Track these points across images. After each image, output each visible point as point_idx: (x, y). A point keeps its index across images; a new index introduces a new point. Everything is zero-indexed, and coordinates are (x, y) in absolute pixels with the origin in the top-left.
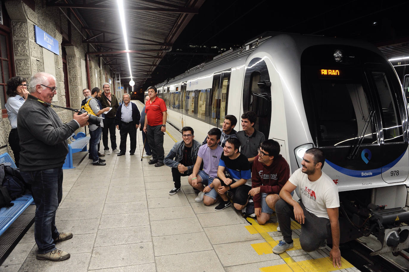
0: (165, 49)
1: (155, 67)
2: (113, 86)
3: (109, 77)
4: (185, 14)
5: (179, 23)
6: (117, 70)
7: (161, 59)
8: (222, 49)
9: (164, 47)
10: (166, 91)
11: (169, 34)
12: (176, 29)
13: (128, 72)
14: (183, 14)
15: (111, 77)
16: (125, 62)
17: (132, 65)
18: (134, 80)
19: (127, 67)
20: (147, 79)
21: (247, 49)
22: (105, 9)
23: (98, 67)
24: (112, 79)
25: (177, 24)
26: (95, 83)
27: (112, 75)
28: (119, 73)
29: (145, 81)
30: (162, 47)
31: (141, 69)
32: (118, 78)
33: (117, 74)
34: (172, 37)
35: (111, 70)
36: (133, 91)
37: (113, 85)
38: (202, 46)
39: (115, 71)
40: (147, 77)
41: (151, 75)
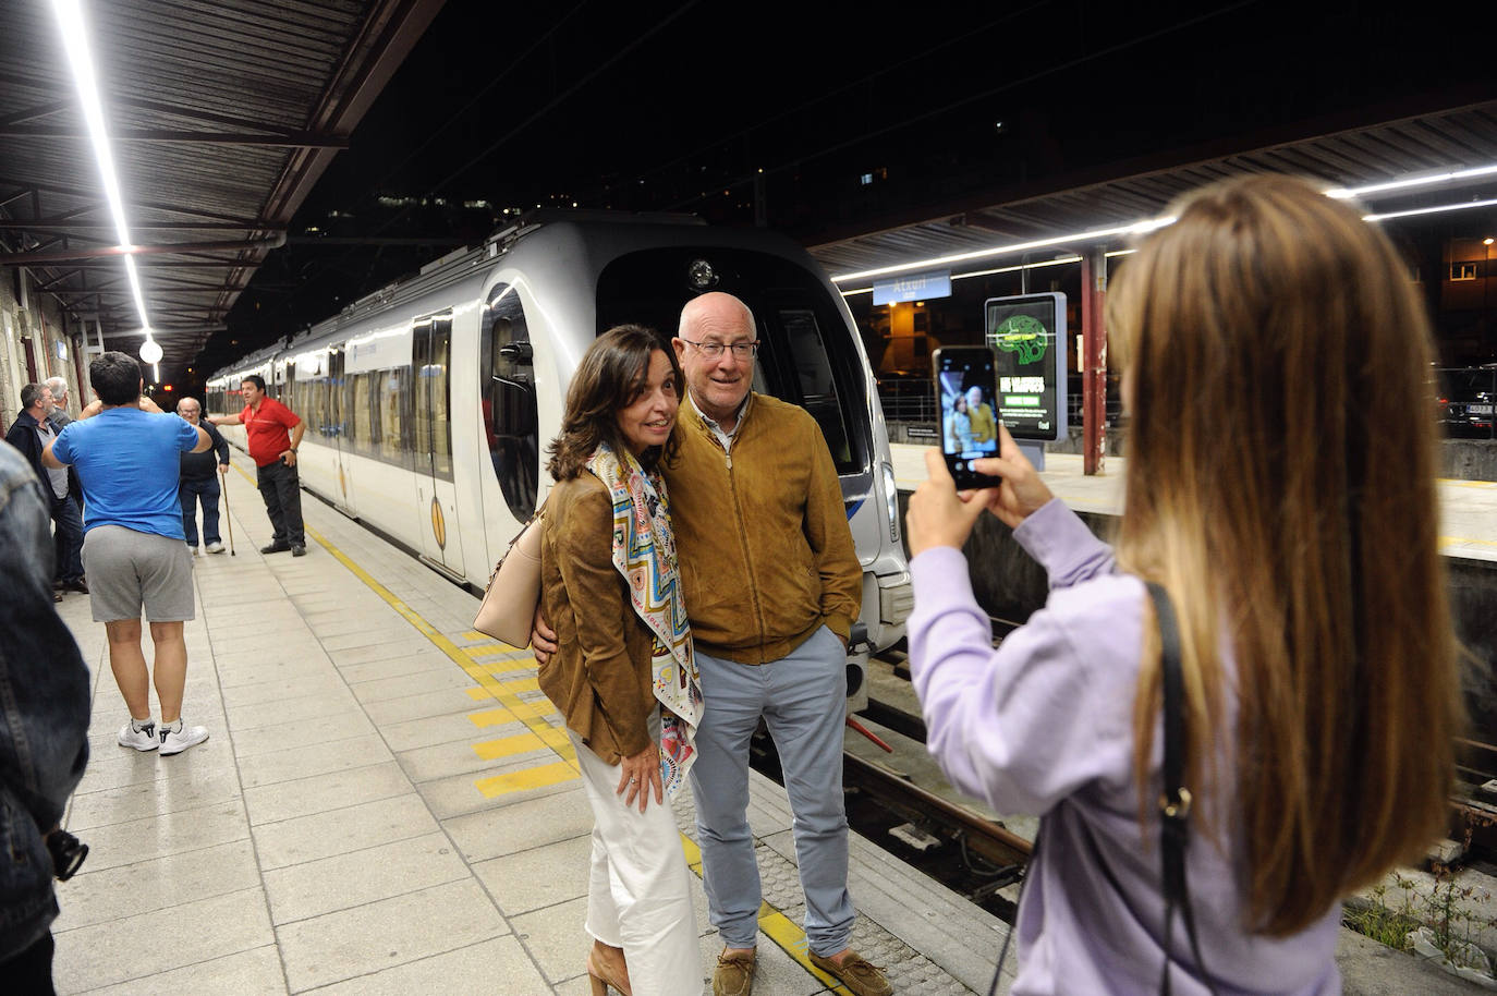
0: (262, 240)
1: (235, 295)
2: (74, 366)
3: (55, 333)
4: (307, 149)
5: (297, 168)
6: (86, 307)
7: (254, 269)
8: (506, 211)
9: (260, 233)
10: (284, 379)
11: (270, 194)
12: (288, 182)
13: (134, 311)
14: (301, 150)
15: (65, 335)
16: (118, 280)
17: (146, 289)
18: (158, 339)
19: (127, 295)
20: (209, 334)
21: (492, 255)
22: (46, 136)
23: (15, 304)
24: (69, 340)
25: (291, 168)
26: (8, 361)
27: (67, 326)
28: (95, 316)
29: (205, 340)
30: (250, 233)
31: (185, 301)
32: (93, 337)
33: (87, 322)
34: (282, 205)
35: (61, 309)
36: (157, 380)
37: (72, 361)
38: (431, 201)
39: (77, 311)
40: (211, 326)
41: (225, 320)
